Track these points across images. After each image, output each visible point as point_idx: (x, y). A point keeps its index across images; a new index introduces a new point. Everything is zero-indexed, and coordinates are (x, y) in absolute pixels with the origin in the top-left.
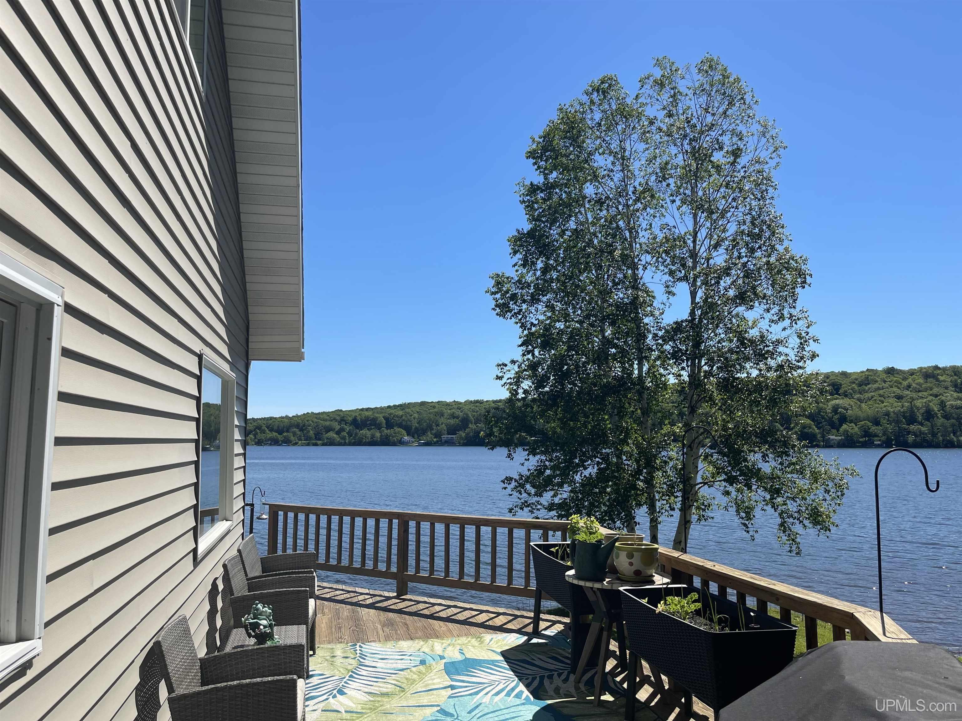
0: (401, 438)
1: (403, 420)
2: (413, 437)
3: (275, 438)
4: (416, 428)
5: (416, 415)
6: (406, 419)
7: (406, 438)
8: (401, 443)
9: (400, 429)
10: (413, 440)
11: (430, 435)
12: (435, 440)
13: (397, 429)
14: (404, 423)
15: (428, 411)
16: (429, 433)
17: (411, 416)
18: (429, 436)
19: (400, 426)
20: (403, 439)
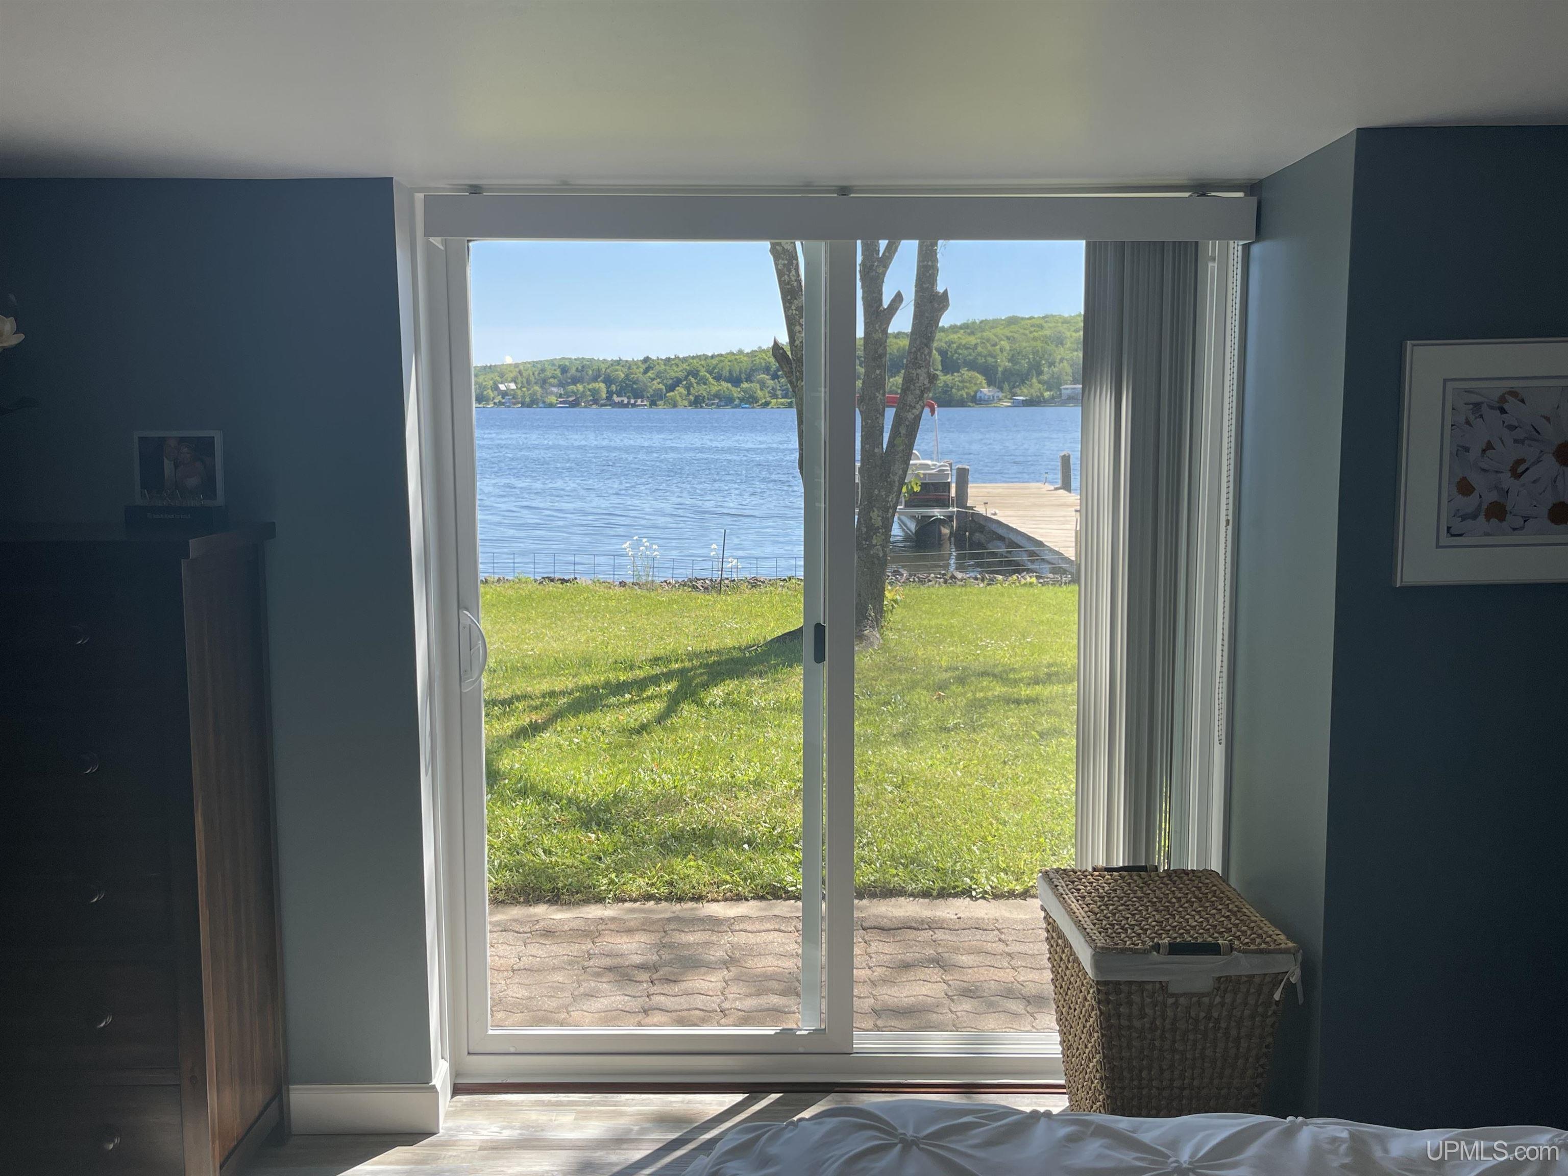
0: (976, 392)
1: (980, 354)
2: (1001, 389)
3: (727, 393)
4: (1005, 370)
5: (1005, 344)
6: (985, 352)
7: (985, 390)
8: (976, 400)
9: (971, 373)
10: (1001, 395)
11: (1037, 385)
12: (1047, 394)
13: (966, 373)
14: (981, 360)
15: (1031, 336)
16: (1034, 380)
17: (995, 345)
18: (1035, 387)
19: (972, 365)
20: (978, 395)
